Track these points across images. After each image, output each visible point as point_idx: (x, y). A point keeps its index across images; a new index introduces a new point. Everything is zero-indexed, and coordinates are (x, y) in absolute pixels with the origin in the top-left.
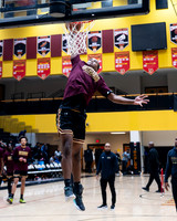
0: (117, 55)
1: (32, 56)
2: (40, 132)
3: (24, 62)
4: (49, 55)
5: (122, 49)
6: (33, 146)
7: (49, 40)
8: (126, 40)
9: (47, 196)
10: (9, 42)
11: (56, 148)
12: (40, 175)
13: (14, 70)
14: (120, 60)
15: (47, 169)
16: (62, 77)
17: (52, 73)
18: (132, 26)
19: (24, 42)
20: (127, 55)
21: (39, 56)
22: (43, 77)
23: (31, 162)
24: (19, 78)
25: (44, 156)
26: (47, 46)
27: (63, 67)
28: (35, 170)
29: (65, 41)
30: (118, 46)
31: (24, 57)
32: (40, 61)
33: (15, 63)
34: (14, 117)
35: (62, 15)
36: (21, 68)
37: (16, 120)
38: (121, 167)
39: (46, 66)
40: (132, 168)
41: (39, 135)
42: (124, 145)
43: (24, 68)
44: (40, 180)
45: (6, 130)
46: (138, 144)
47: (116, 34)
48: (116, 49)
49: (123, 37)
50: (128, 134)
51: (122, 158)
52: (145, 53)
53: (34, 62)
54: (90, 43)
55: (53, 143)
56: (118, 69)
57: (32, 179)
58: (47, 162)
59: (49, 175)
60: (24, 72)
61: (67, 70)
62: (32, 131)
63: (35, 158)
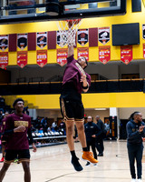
0: (101, 49)
1: (32, 48)
2: (40, 108)
3: (26, 53)
4: (46, 48)
5: (104, 44)
6: (35, 119)
7: (46, 35)
8: (108, 36)
11: (52, 120)
13: (18, 59)
14: (103, 52)
15: (45, 136)
16: (57, 65)
17: (48, 62)
18: (113, 26)
19: (26, 37)
20: (109, 48)
21: (38, 48)
22: (42, 65)
23: (33, 131)
24: (22, 66)
25: (43, 126)
27: (58, 57)
28: (36, 137)
29: (59, 37)
30: (101, 41)
31: (26, 49)
32: (39, 53)
33: (19, 53)
35: (56, 14)
36: (23, 58)
39: (44, 56)
41: (39, 111)
42: (105, 118)
43: (26, 58)
44: (40, 144)
46: (116, 117)
47: (100, 31)
48: (100, 44)
49: (106, 34)
50: (108, 110)
52: (122, 47)
53: (34, 53)
54: (79, 39)
55: (50, 116)
56: (101, 60)
58: (45, 131)
59: (47, 141)
60: (26, 62)
61: (60, 60)
62: (33, 108)
63: (36, 128)
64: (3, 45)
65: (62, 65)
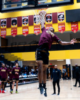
0: (59, 24)
1: (20, 25)
2: (25, 60)
3: (16, 28)
4: (28, 25)
5: (61, 22)
6: (21, 67)
7: (27, 18)
8: (63, 17)
9: (28, 90)
10: (9, 19)
11: (32, 68)
12: (25, 80)
13: (12, 32)
14: (60, 26)
15: (28, 77)
16: (34, 35)
17: (29, 33)
18: (66, 11)
19: (16, 19)
20: (64, 24)
21: (23, 25)
22: (25, 35)
23: (21, 74)
24: (14, 36)
25: (26, 71)
26: (27, 21)
27: (35, 30)
28: (22, 78)
29: (35, 18)
30: (60, 20)
31: (16, 26)
32: (24, 28)
33: (12, 29)
34: (12, 54)
35: (33, 6)
36: (15, 31)
37: (13, 55)
38: (62, 76)
39: (26, 30)
40: (67, 76)
41: (24, 62)
42: (63, 66)
43: (16, 31)
44: (25, 82)
45: (9, 60)
46: (70, 65)
47: (58, 14)
48: (59, 22)
49: (62, 16)
50: (65, 61)
51: (63, 72)
52: (72, 23)
53: (21, 28)
54: (47, 19)
55: (31, 65)
56: (60, 31)
57: (21, 82)
58: (28, 74)
59: (29, 80)
60: (16, 33)
61: (36, 32)
62: (21, 60)
63: (22, 72)
64: (3, 24)
65: (37, 34)
